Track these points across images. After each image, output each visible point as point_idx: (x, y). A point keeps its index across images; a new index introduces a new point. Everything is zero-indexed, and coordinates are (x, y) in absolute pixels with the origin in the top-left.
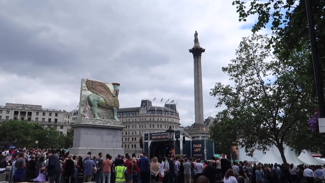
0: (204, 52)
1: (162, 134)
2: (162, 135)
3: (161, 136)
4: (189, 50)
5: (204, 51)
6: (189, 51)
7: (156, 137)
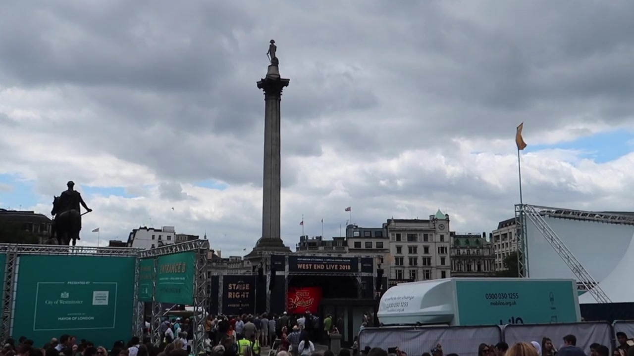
0: (288, 87)
1: (327, 260)
2: (329, 263)
3: (325, 265)
4: (257, 82)
5: (286, 83)
6: (257, 84)
7: (310, 265)
